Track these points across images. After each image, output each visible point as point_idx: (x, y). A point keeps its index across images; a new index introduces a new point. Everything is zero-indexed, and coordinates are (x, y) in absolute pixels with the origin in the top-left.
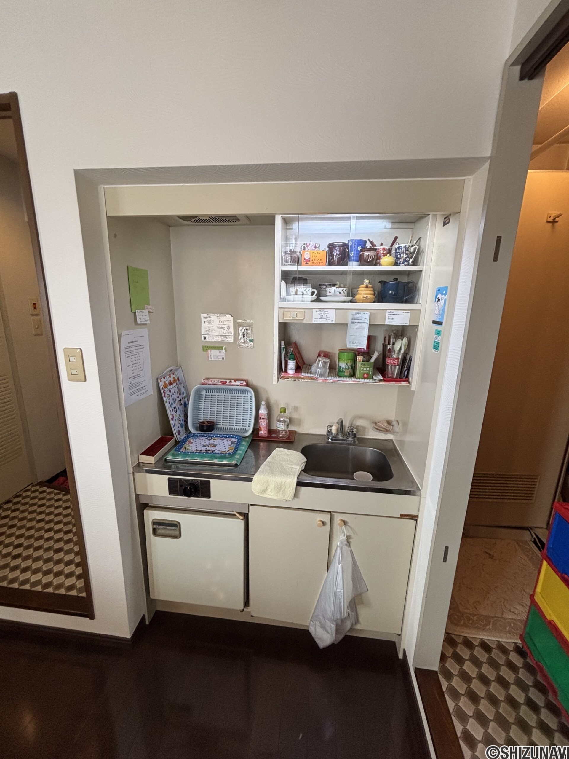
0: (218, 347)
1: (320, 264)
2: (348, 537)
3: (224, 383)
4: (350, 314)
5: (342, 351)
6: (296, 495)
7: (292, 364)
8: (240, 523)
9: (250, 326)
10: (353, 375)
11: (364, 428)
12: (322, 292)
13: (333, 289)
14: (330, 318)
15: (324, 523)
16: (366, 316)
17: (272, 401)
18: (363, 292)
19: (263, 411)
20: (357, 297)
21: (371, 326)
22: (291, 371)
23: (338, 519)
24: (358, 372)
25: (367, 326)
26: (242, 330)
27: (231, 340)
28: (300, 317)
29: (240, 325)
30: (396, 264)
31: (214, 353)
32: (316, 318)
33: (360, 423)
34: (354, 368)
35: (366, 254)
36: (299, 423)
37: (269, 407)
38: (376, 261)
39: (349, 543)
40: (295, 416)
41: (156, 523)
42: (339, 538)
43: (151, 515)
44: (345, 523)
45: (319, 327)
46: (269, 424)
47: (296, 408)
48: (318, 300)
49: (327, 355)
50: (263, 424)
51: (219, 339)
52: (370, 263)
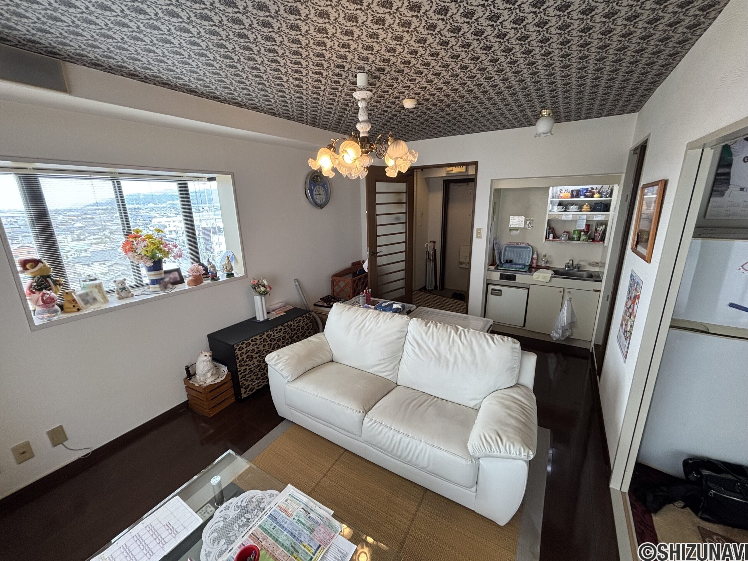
0: (516, 229)
1: (567, 198)
2: (570, 298)
3: (517, 244)
4: (578, 216)
5: (575, 231)
6: (550, 281)
7: (551, 235)
8: (526, 291)
9: (532, 220)
10: (579, 240)
11: (584, 266)
12: (568, 207)
13: (572, 207)
14: (570, 218)
15: (561, 292)
16: (585, 217)
17: (539, 253)
18: (585, 208)
19: (535, 256)
20: (583, 210)
21: (587, 221)
22: (551, 238)
23: (567, 290)
24: (581, 239)
25: (585, 221)
26: (528, 222)
27: (523, 227)
28: (557, 217)
29: (528, 220)
30: (601, 197)
31: (514, 232)
32: (564, 218)
33: (581, 263)
34: (580, 238)
35: (587, 194)
36: (551, 263)
37: (537, 255)
38: (592, 196)
39: (571, 301)
40: (549, 259)
41: (492, 290)
42: (567, 298)
43: (491, 287)
44: (569, 292)
45: (565, 221)
46: (537, 262)
47: (550, 256)
48: (565, 211)
49: (568, 232)
50: (535, 261)
51: (517, 226)
52: (589, 197)
